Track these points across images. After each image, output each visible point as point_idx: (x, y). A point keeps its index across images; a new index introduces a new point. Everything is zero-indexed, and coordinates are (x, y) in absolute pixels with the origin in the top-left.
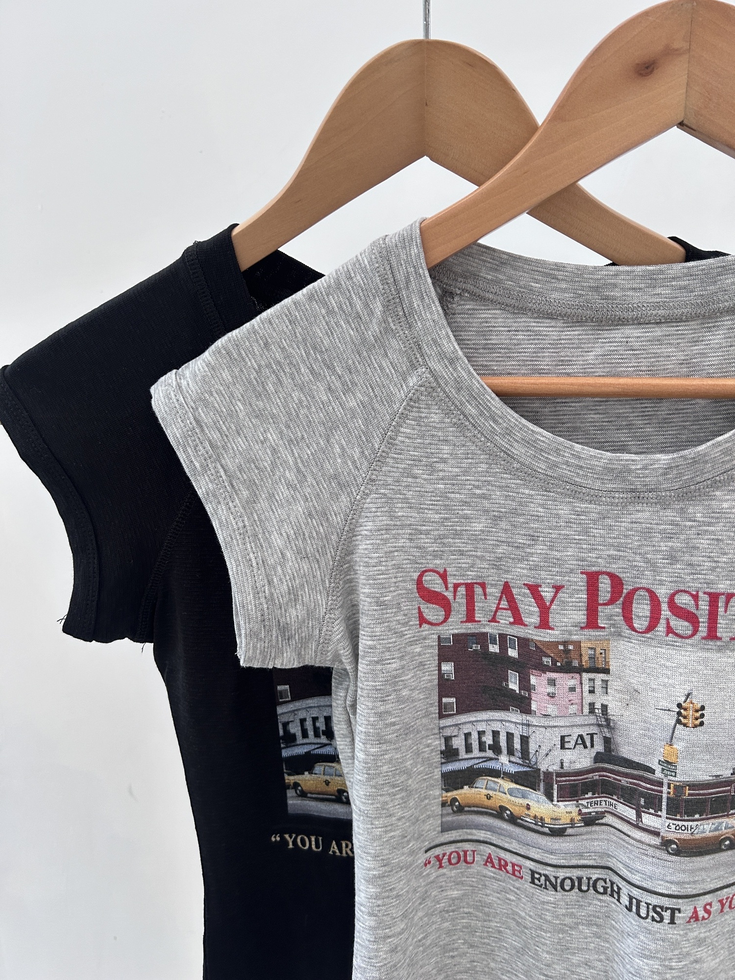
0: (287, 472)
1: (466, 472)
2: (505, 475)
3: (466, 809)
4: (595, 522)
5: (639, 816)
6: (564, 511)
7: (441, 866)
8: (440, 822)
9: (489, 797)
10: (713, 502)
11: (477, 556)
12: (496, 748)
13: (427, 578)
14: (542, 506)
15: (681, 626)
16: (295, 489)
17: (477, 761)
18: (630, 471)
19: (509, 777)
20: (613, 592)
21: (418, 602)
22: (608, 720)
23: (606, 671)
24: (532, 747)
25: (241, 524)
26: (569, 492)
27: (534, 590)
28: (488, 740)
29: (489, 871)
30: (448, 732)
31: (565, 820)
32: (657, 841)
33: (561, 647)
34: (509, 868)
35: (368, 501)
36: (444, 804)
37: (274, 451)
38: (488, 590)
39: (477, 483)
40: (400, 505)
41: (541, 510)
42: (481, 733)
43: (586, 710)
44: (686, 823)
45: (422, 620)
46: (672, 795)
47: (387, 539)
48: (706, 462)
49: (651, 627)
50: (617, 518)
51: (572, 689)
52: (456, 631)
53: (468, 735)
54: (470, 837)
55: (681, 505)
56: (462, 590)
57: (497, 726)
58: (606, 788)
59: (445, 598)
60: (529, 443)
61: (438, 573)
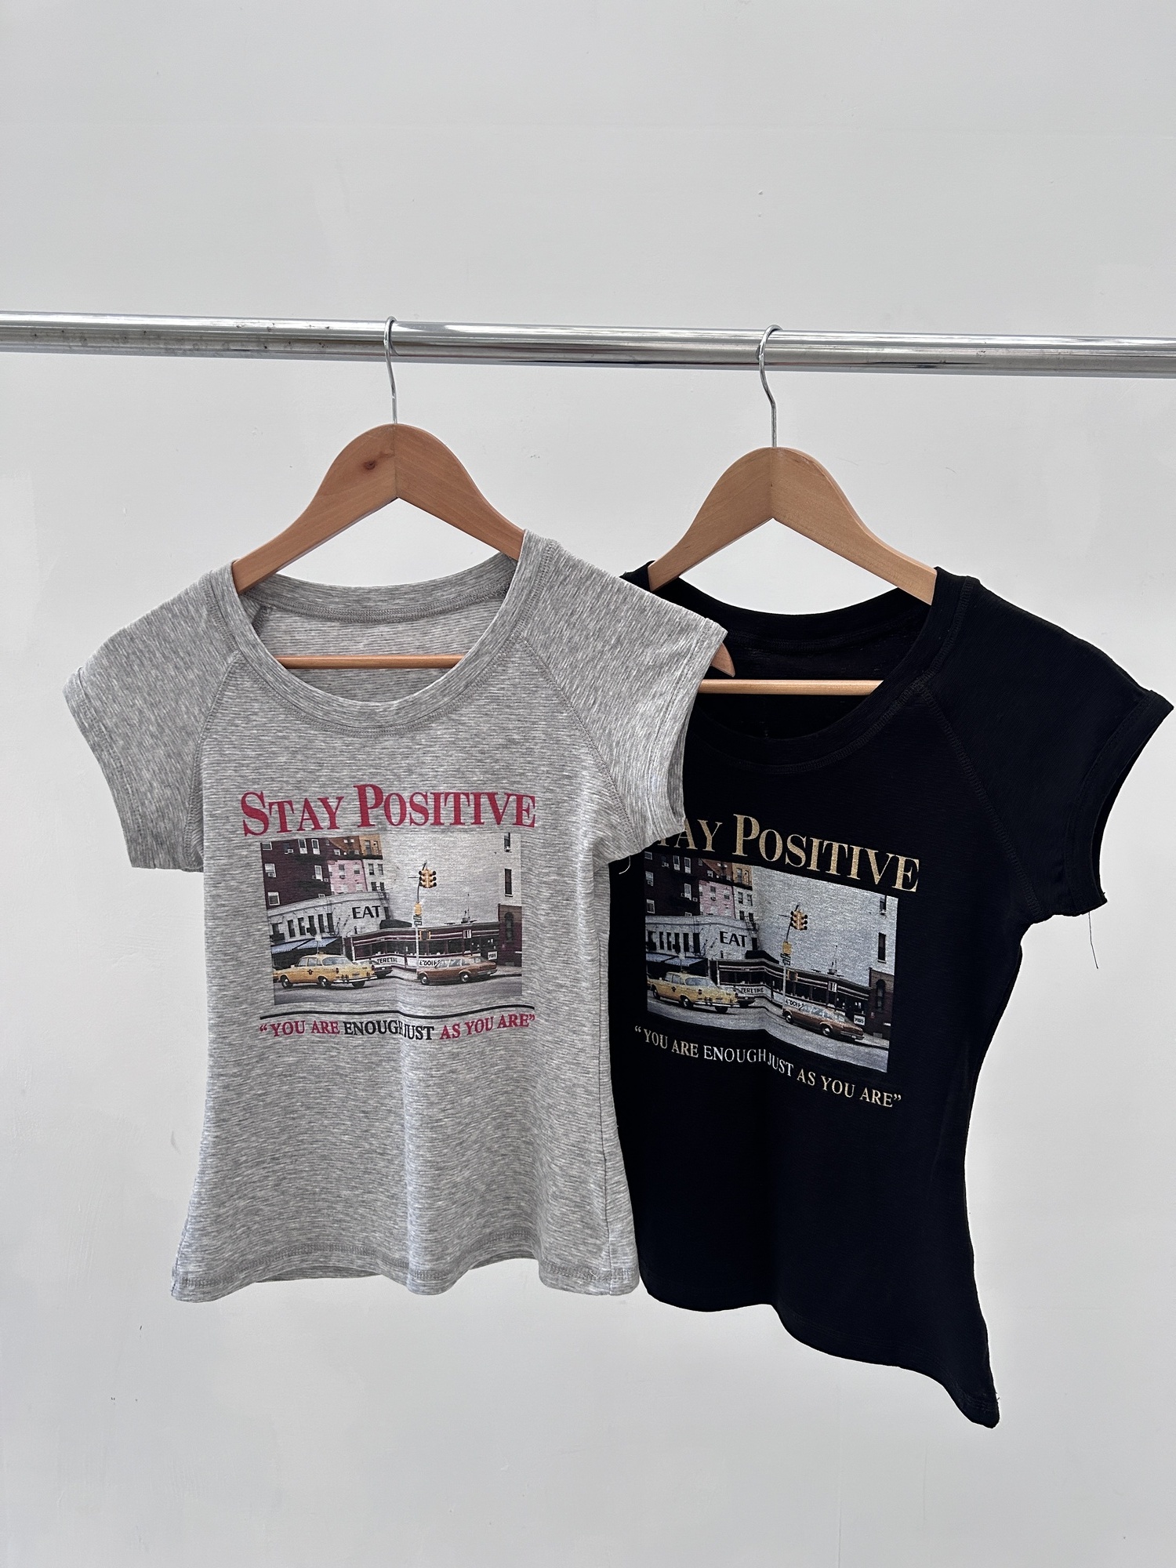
0: (150, 726)
1: (271, 721)
2: (297, 722)
3: (294, 985)
4: (359, 750)
5: (406, 961)
6: (338, 744)
7: (277, 1035)
8: (273, 995)
9: (310, 972)
10: (431, 731)
11: (283, 781)
12: (312, 930)
13: (249, 799)
14: (324, 741)
15: (418, 817)
16: (157, 738)
17: (299, 943)
18: (376, 713)
19: (322, 951)
20: (376, 799)
21: (243, 817)
22: (385, 894)
23: (380, 857)
24: (335, 920)
25: (119, 765)
26: (339, 731)
27: (324, 802)
28: (306, 924)
29: (316, 1037)
30: (275, 920)
31: (363, 975)
32: (414, 976)
33: (346, 841)
34: (329, 1028)
35: (205, 743)
36: (275, 980)
37: (141, 712)
38: (294, 806)
39: (279, 728)
40: (227, 746)
41: (323, 744)
42: (300, 920)
43: (370, 888)
44: (431, 960)
45: (247, 831)
46: (421, 939)
47: (217, 770)
48: (421, 704)
49: (402, 821)
50: (372, 746)
51: (357, 872)
52: (274, 839)
53: (290, 922)
54: (299, 1010)
55: (412, 735)
56: (275, 807)
57: (311, 912)
58: (388, 948)
59: (263, 813)
60: (310, 698)
61: (257, 795)
